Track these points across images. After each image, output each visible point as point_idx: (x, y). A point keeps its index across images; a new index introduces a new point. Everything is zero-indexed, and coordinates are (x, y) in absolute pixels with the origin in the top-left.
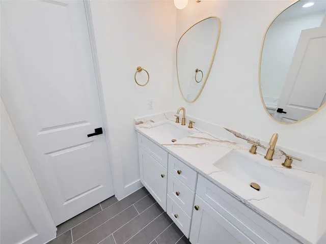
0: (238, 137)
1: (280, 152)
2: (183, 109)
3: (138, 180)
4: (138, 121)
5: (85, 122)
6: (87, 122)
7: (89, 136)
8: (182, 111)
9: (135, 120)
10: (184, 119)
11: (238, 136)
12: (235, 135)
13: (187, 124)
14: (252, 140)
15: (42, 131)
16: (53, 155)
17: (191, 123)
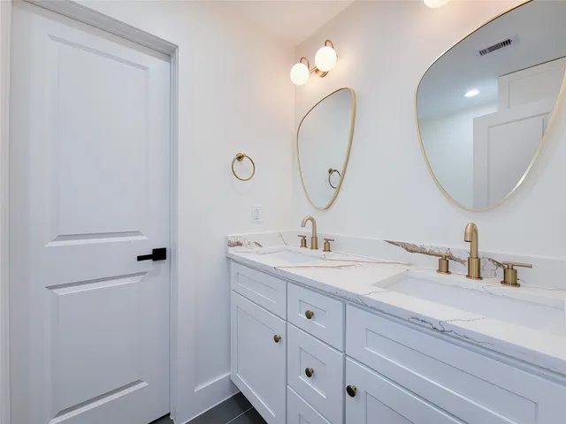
0: (412, 251)
1: (490, 263)
2: (311, 219)
3: (226, 375)
4: (233, 240)
5: (137, 233)
6: (142, 235)
7: (140, 258)
8: (310, 222)
9: (227, 237)
10: (315, 238)
11: (411, 249)
12: (407, 249)
13: (321, 247)
14: (436, 251)
15: (55, 240)
16: (61, 292)
17: (327, 241)
